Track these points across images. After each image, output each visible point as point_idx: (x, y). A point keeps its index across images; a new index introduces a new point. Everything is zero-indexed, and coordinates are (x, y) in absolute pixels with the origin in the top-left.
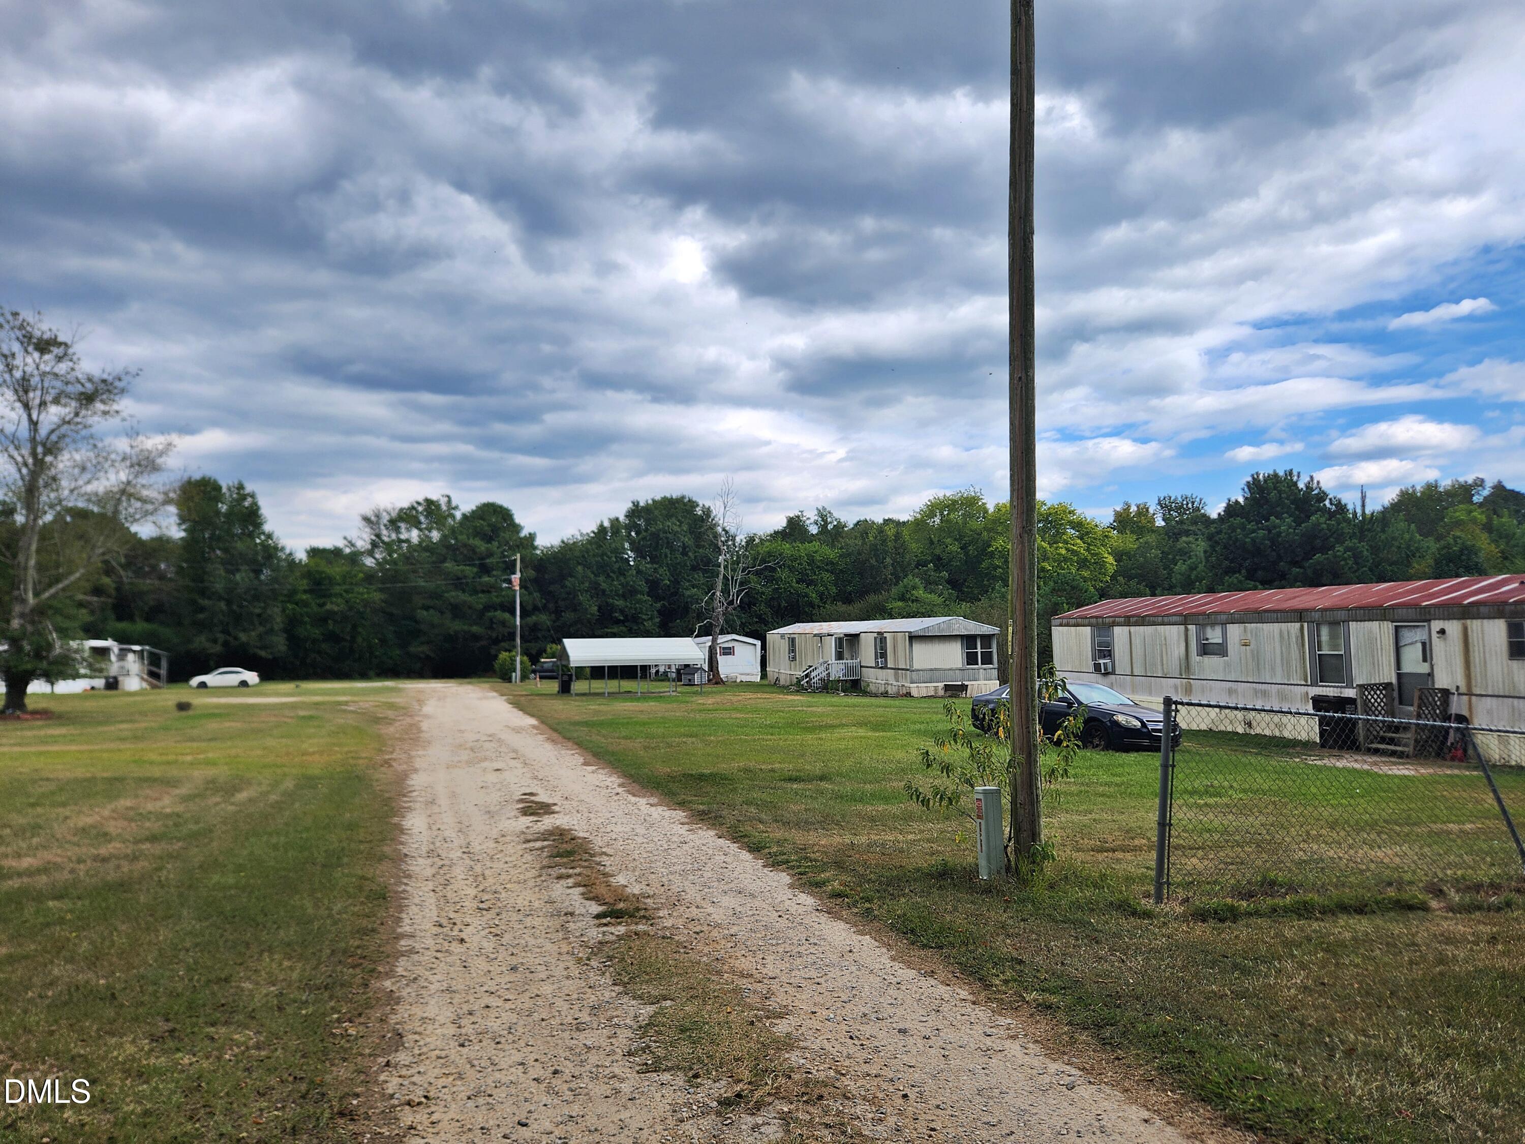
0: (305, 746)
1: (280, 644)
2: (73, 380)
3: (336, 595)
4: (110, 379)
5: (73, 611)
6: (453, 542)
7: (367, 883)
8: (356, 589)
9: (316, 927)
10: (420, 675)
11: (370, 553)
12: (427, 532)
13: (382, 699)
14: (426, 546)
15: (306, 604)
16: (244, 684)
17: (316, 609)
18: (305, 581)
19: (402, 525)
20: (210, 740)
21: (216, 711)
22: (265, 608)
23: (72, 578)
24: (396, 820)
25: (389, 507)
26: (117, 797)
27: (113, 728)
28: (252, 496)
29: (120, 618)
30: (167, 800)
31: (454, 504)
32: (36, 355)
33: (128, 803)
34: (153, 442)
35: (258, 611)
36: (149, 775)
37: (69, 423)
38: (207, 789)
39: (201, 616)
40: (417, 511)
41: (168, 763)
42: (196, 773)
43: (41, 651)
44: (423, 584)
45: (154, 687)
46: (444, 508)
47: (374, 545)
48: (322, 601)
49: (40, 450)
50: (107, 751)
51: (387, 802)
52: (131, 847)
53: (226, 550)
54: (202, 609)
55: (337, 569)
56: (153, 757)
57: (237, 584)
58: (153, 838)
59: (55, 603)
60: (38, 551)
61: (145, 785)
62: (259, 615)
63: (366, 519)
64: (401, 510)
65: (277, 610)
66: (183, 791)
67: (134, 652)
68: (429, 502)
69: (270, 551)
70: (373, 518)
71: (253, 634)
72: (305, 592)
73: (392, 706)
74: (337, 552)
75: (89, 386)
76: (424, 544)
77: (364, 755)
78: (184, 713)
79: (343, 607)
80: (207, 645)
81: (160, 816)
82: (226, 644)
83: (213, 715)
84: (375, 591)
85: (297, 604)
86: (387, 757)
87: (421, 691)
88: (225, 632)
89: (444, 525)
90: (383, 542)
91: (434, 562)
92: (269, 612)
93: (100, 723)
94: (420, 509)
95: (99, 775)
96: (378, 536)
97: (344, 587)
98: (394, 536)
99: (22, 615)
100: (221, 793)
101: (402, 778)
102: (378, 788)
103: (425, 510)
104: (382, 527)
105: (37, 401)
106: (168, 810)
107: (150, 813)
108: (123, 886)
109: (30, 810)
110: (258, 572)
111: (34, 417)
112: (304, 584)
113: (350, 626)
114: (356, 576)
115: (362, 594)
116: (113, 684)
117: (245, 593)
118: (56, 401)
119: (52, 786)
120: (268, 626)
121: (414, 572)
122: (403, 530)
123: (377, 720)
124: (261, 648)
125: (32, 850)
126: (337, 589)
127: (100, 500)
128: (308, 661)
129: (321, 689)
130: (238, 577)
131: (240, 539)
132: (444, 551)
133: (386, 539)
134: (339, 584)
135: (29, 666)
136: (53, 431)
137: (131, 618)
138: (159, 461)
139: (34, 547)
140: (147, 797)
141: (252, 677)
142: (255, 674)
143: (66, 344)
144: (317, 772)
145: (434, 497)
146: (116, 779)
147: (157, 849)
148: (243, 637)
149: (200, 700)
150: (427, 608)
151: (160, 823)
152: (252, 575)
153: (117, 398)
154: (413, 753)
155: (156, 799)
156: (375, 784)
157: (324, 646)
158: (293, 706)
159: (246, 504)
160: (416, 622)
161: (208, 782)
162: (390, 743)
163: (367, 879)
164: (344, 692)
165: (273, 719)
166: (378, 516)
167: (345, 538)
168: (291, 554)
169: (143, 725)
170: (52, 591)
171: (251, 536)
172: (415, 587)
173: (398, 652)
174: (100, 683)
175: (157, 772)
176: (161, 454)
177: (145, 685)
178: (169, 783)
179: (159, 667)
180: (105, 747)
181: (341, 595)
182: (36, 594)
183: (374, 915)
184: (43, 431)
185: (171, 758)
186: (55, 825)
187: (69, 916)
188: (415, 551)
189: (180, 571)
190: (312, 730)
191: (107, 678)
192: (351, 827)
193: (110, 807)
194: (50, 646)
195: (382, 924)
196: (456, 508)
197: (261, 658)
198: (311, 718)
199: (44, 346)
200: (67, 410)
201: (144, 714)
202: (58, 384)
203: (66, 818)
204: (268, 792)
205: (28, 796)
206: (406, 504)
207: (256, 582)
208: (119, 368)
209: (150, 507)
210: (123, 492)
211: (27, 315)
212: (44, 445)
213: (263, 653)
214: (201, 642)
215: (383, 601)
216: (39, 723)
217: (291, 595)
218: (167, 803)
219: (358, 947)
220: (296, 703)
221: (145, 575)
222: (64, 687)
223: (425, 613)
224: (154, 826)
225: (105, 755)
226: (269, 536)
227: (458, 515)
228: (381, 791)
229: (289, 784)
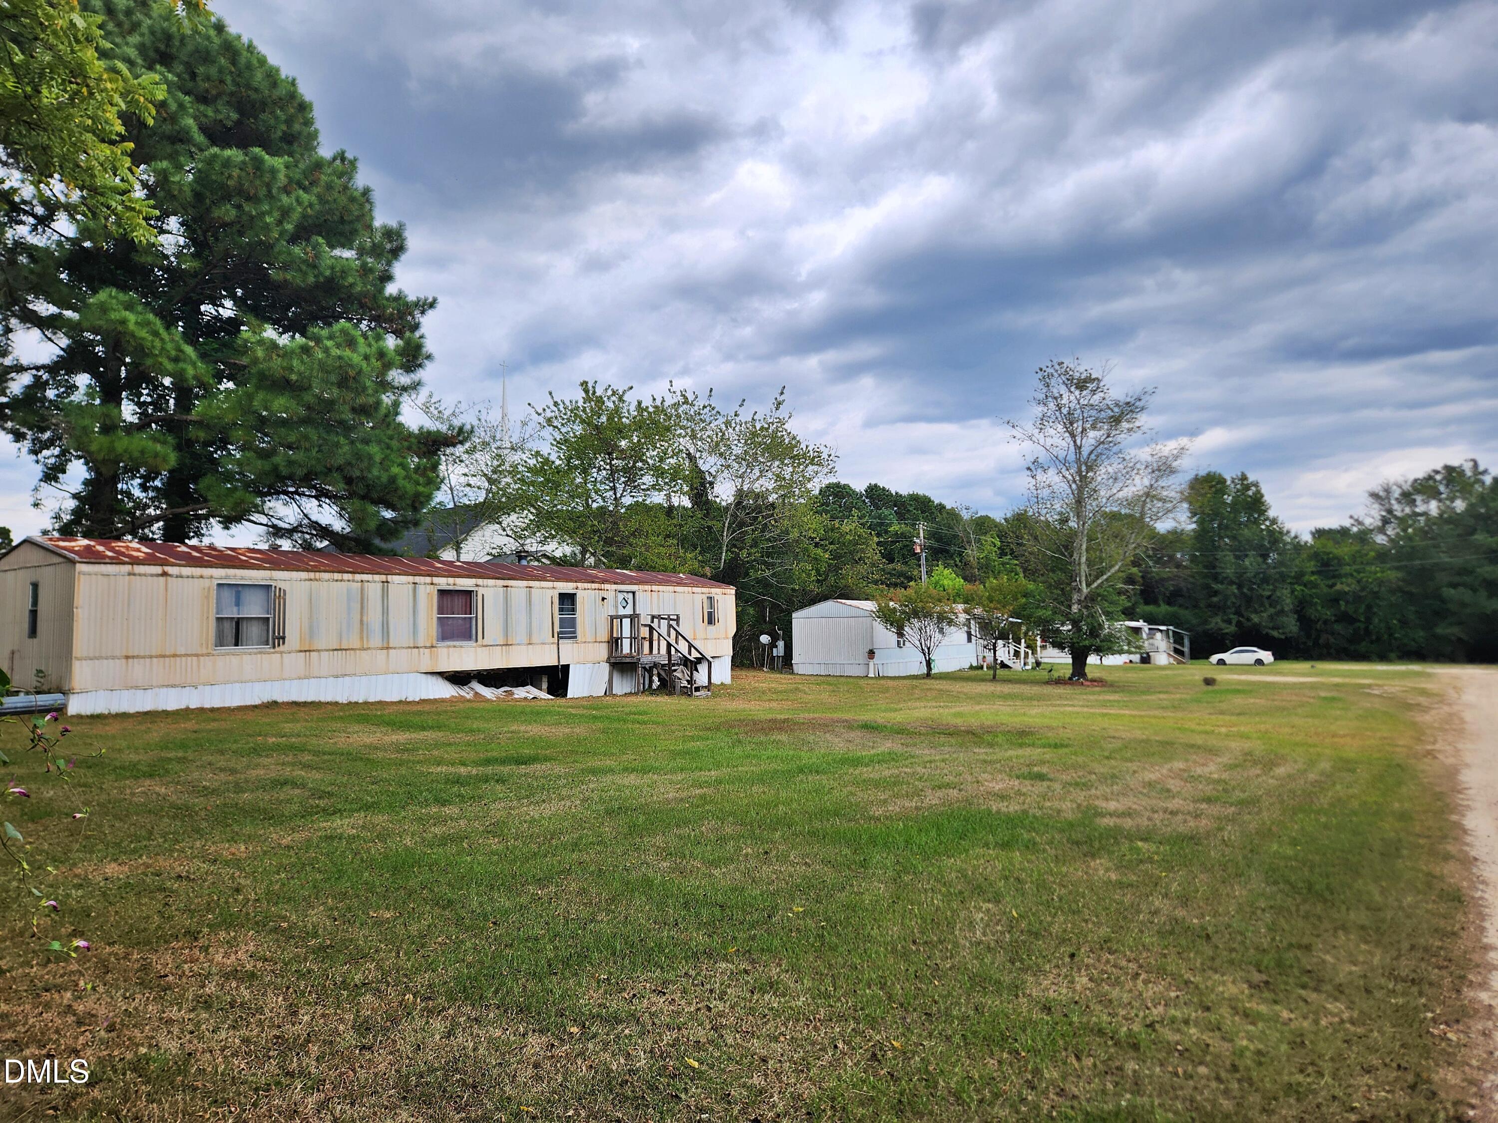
0: (1333, 728)
1: (1291, 625)
2: (1104, 407)
3: (1346, 575)
4: (1132, 400)
5: (1116, 598)
6: (1483, 510)
7: (1435, 881)
8: (1368, 568)
9: (1389, 917)
10: (1452, 659)
11: (1382, 530)
12: (1448, 503)
13: (1409, 683)
14: (1448, 519)
15: (1315, 585)
16: (1259, 662)
17: (1326, 590)
18: (1312, 563)
19: (1419, 498)
20: (1239, 714)
21: (1240, 687)
22: (1274, 591)
23: (1113, 570)
24: (1454, 817)
25: (1400, 480)
26: (1170, 759)
27: (1153, 697)
28: (1256, 485)
29: (1147, 603)
30: (1212, 767)
31: (1481, 468)
32: (1077, 393)
33: (1181, 765)
34: (1169, 447)
35: (1268, 593)
36: (1193, 742)
37: (1103, 443)
38: (1245, 761)
39: (1215, 599)
40: (1435, 481)
41: (1206, 733)
42: (1233, 745)
43: (1094, 632)
44: (1447, 560)
45: (1180, 662)
46: (1469, 473)
47: (1385, 521)
48: (1330, 582)
49: (1084, 468)
50: (1155, 717)
51: (1439, 797)
52: (1192, 805)
53: (1233, 538)
54: (1216, 593)
55: (1346, 549)
56: (1193, 726)
57: (1246, 568)
58: (1209, 800)
59: (1101, 591)
60: (1087, 550)
61: (1191, 751)
62: (1269, 597)
63: (1374, 496)
64: (1416, 480)
65: (1286, 592)
66: (1224, 760)
67: (1161, 631)
68: (1449, 469)
69: (1276, 536)
70: (1382, 494)
71: (1265, 615)
72: (1313, 573)
73: (1424, 692)
74: (1344, 532)
75: (1116, 410)
76: (1445, 516)
77: (1401, 743)
78: (1210, 688)
79: (1355, 587)
80: (1223, 625)
81: (1210, 781)
82: (1239, 624)
83: (1238, 691)
84: (1390, 569)
85: (1305, 585)
86: (1429, 747)
87: (1457, 678)
88: (1238, 613)
89: (1470, 493)
90: (1396, 517)
91: (1459, 535)
92: (1278, 594)
93: (1143, 693)
94: (1438, 477)
95: (1153, 738)
96: (1390, 511)
97: (1355, 567)
98: (1408, 510)
99: (1079, 602)
100: (1260, 766)
101: (1452, 773)
102: (1426, 780)
103: (1444, 478)
104: (1393, 502)
105: (1080, 429)
106: (1216, 776)
107: (1200, 776)
108: (1193, 838)
109: (1106, 762)
110: (1265, 556)
111: (1078, 442)
112: (1311, 566)
113: (1363, 606)
114: (1366, 555)
115: (1376, 573)
116: (1146, 659)
117: (1255, 577)
118: (1094, 427)
119: (1118, 744)
120: (1279, 607)
121: (1435, 547)
122: (1418, 502)
123: (1409, 707)
124: (1273, 628)
125: (1116, 796)
126: (1347, 569)
127: (1130, 503)
128: (1321, 641)
129: (1338, 670)
130: (1247, 562)
131: (1246, 526)
132: (1472, 522)
133: (1399, 514)
134: (1349, 565)
135: (1087, 643)
136: (1091, 452)
137: (1155, 602)
138: (1175, 464)
139: (1084, 547)
140: (1195, 762)
141: (1266, 656)
142: (1270, 653)
143: (1097, 379)
144: (1352, 755)
145: (1455, 463)
146: (1167, 743)
147: (1215, 810)
148: (1255, 619)
149: (1222, 676)
150: (1454, 586)
151: (1211, 787)
152: (1260, 559)
153: (1138, 416)
154: (1460, 746)
155: (1203, 765)
156: (1421, 775)
157: (1337, 627)
158: (1313, 686)
159: (1250, 493)
160: (1443, 601)
161: (1246, 754)
162: (1428, 732)
163: (1435, 877)
164: (1364, 674)
165: (1294, 698)
166: (1388, 491)
167: (1351, 517)
168: (1296, 537)
169: (1178, 696)
170: (1099, 581)
171: (1256, 522)
172: (1437, 564)
173: (1422, 633)
174: (1136, 658)
175: (1199, 740)
176: (1176, 458)
177: (1172, 660)
178: (1212, 751)
179: (1182, 645)
180: (1151, 713)
181: (1352, 575)
182: (1088, 585)
183: (1452, 918)
184: (1085, 453)
185: (1208, 728)
186: (1128, 778)
187: (1156, 857)
188: (1434, 524)
189: (1193, 559)
190: (1338, 712)
191: (1141, 654)
192: (1403, 816)
193: (1168, 766)
194: (1101, 626)
195: (1463, 928)
196: (1485, 472)
197: (1273, 638)
198: (1333, 699)
199: (1081, 384)
200: (1101, 432)
201: (1177, 686)
202: (1093, 413)
203: (1135, 772)
204: (1306, 770)
205: (1103, 750)
206: (1421, 474)
207: (1265, 566)
208: (1138, 391)
209: (1169, 505)
210: (1147, 495)
211: (1069, 362)
212: (1086, 464)
213: (1275, 633)
214: (1216, 622)
215: (1399, 579)
216: (1097, 689)
217: (1299, 578)
218: (1212, 769)
219: (1441, 948)
220: (1315, 683)
221: (1164, 565)
222: (1112, 660)
223: (1452, 591)
224: (1209, 790)
225: (1153, 721)
226: (1274, 521)
227: (1488, 480)
228: (1429, 783)
229: (1325, 765)
